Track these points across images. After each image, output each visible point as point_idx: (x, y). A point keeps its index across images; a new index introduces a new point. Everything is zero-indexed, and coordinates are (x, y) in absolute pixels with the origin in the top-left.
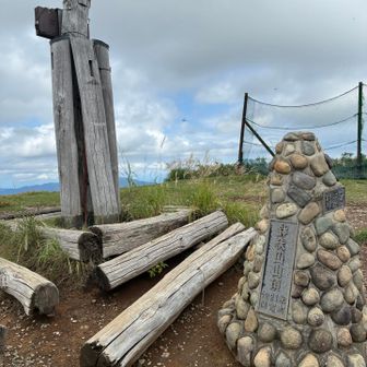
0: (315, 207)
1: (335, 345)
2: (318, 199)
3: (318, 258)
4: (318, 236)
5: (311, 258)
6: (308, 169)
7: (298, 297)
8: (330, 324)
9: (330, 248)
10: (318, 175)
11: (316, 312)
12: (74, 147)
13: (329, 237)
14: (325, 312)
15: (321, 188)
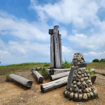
0: (77, 67)
1: (78, 92)
2: (78, 65)
3: (77, 76)
4: (77, 72)
5: (75, 75)
6: (77, 60)
7: (73, 82)
8: (78, 88)
9: (79, 74)
10: (78, 61)
11: (75, 85)
12: (53, 54)
13: (80, 72)
14: (77, 86)
15: (79, 63)
